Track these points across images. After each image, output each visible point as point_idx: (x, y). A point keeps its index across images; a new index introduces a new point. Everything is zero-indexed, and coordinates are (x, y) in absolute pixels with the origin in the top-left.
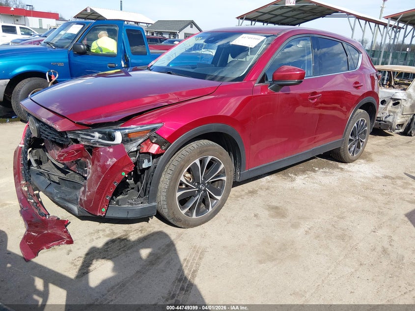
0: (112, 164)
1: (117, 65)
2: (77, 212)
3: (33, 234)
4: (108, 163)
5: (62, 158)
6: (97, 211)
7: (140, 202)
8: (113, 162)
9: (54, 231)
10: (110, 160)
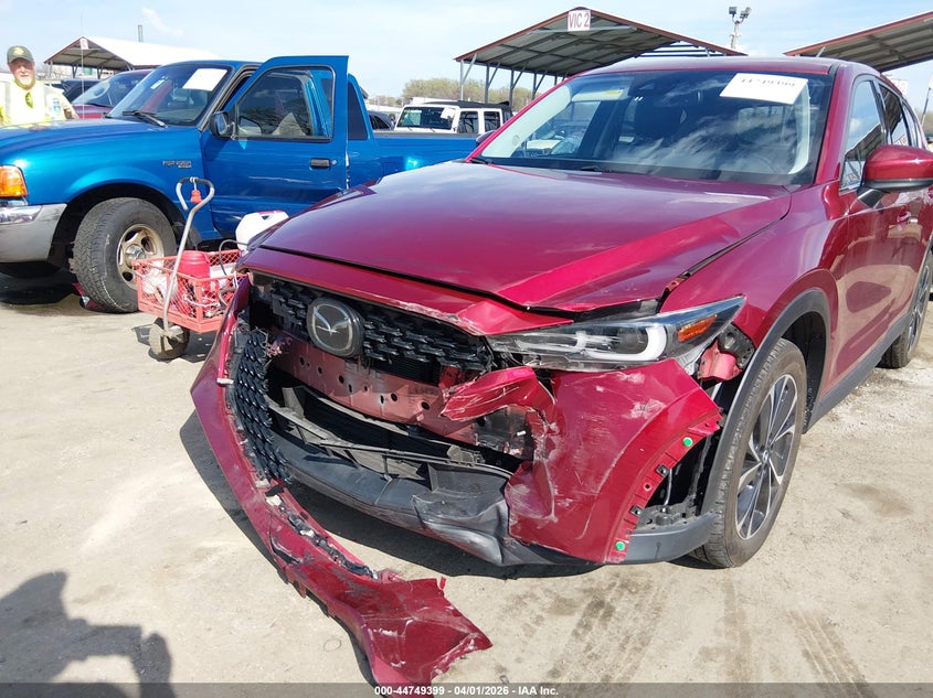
0: (649, 417)
1: (334, 162)
2: (497, 556)
3: (386, 632)
4: (635, 414)
5: (462, 409)
6: (603, 551)
7: (678, 514)
8: (652, 411)
9: (427, 616)
10: (637, 405)
